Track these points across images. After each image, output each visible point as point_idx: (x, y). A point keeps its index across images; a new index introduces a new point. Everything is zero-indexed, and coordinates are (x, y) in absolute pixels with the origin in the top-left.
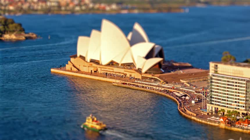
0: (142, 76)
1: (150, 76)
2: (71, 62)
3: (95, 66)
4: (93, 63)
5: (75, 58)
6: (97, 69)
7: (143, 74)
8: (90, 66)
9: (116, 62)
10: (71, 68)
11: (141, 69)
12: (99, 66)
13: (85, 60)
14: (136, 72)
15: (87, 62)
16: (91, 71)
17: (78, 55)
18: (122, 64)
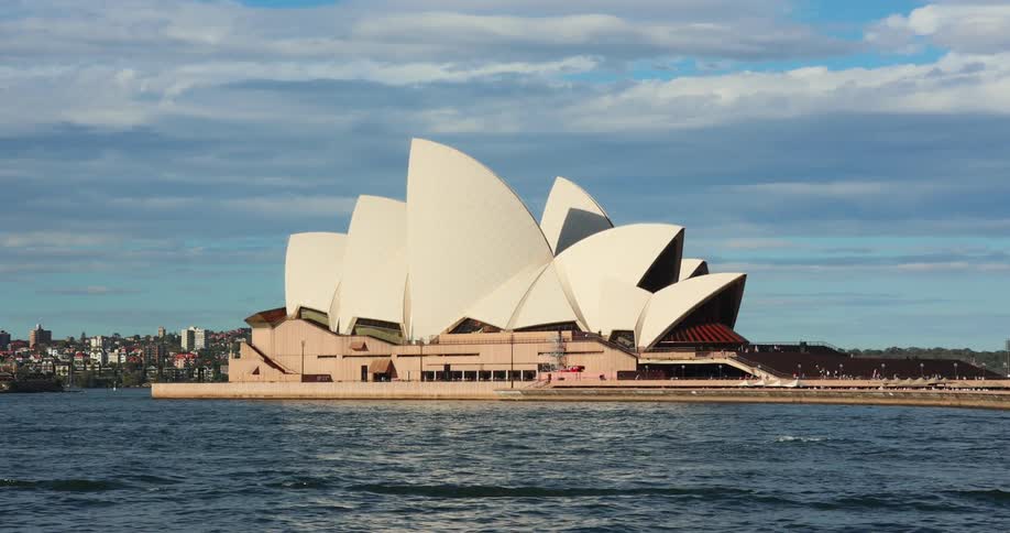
0: (640, 362)
1: (686, 358)
2: (254, 348)
3: (379, 353)
4: (373, 340)
5: (273, 327)
6: (391, 365)
7: (643, 355)
8: (354, 353)
9: (483, 324)
10: (257, 372)
11: (631, 333)
12: (398, 350)
13: (326, 328)
14: (606, 349)
15: (337, 334)
16: (364, 369)
17: (291, 311)
18: (516, 331)
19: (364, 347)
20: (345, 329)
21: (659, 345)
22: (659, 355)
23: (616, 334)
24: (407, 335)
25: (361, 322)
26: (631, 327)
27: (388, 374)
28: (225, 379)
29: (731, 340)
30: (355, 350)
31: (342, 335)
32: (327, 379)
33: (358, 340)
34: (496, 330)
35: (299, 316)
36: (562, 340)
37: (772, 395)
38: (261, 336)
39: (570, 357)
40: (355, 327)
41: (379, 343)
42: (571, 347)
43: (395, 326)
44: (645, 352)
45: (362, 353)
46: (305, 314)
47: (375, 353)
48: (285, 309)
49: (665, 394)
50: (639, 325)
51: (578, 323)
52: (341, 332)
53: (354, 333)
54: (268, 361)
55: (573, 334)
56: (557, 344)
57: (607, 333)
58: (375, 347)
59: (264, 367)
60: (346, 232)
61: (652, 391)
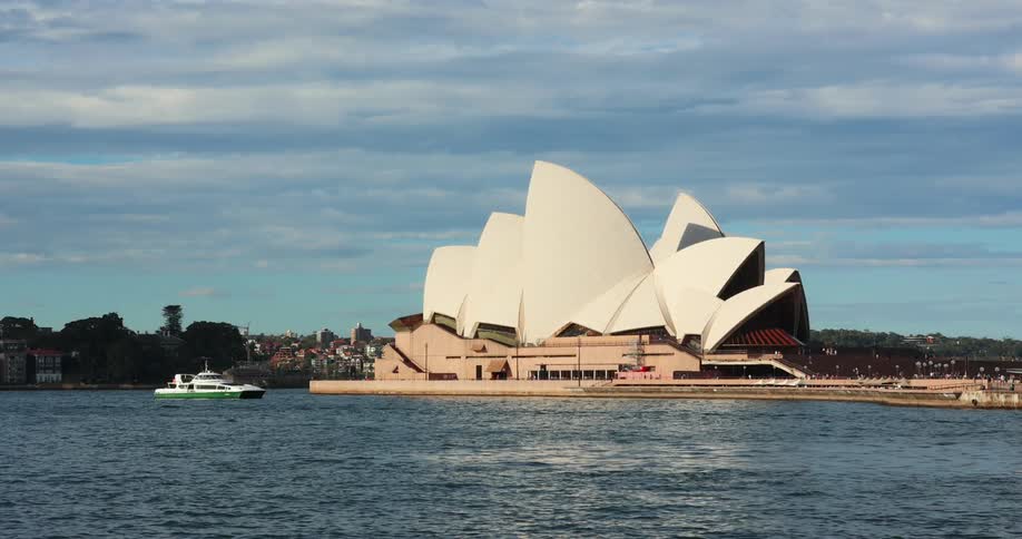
0: (703, 363)
1: (740, 359)
2: (397, 350)
3: (497, 354)
4: (490, 342)
5: (412, 330)
6: (507, 365)
7: (706, 357)
8: (475, 354)
9: (587, 329)
10: (395, 371)
11: (698, 337)
12: (513, 351)
13: (453, 331)
14: (676, 351)
15: (461, 337)
16: (479, 369)
17: (427, 317)
18: (613, 334)
19: (484, 349)
20: (469, 333)
21: (721, 348)
22: (719, 357)
23: (688, 338)
24: (520, 338)
25: (483, 326)
26: (698, 332)
27: (503, 374)
28: (371, 377)
29: (785, 343)
30: (477, 351)
31: (467, 338)
32: (453, 377)
33: (480, 343)
34: (597, 334)
35: (433, 321)
36: (641, 343)
37: (773, 392)
38: (403, 339)
39: (647, 358)
40: (477, 332)
41: (496, 345)
42: (649, 349)
43: (511, 330)
44: (709, 354)
45: (482, 354)
46: (438, 319)
47: (493, 354)
48: (422, 315)
49: (693, 392)
50: (706, 330)
51: (667, 328)
52: (465, 335)
53: (476, 336)
54: (407, 361)
55: (651, 338)
56: (636, 347)
57: (680, 337)
58: (494, 349)
59: (403, 367)
60: (477, 245)
61: (685, 389)
